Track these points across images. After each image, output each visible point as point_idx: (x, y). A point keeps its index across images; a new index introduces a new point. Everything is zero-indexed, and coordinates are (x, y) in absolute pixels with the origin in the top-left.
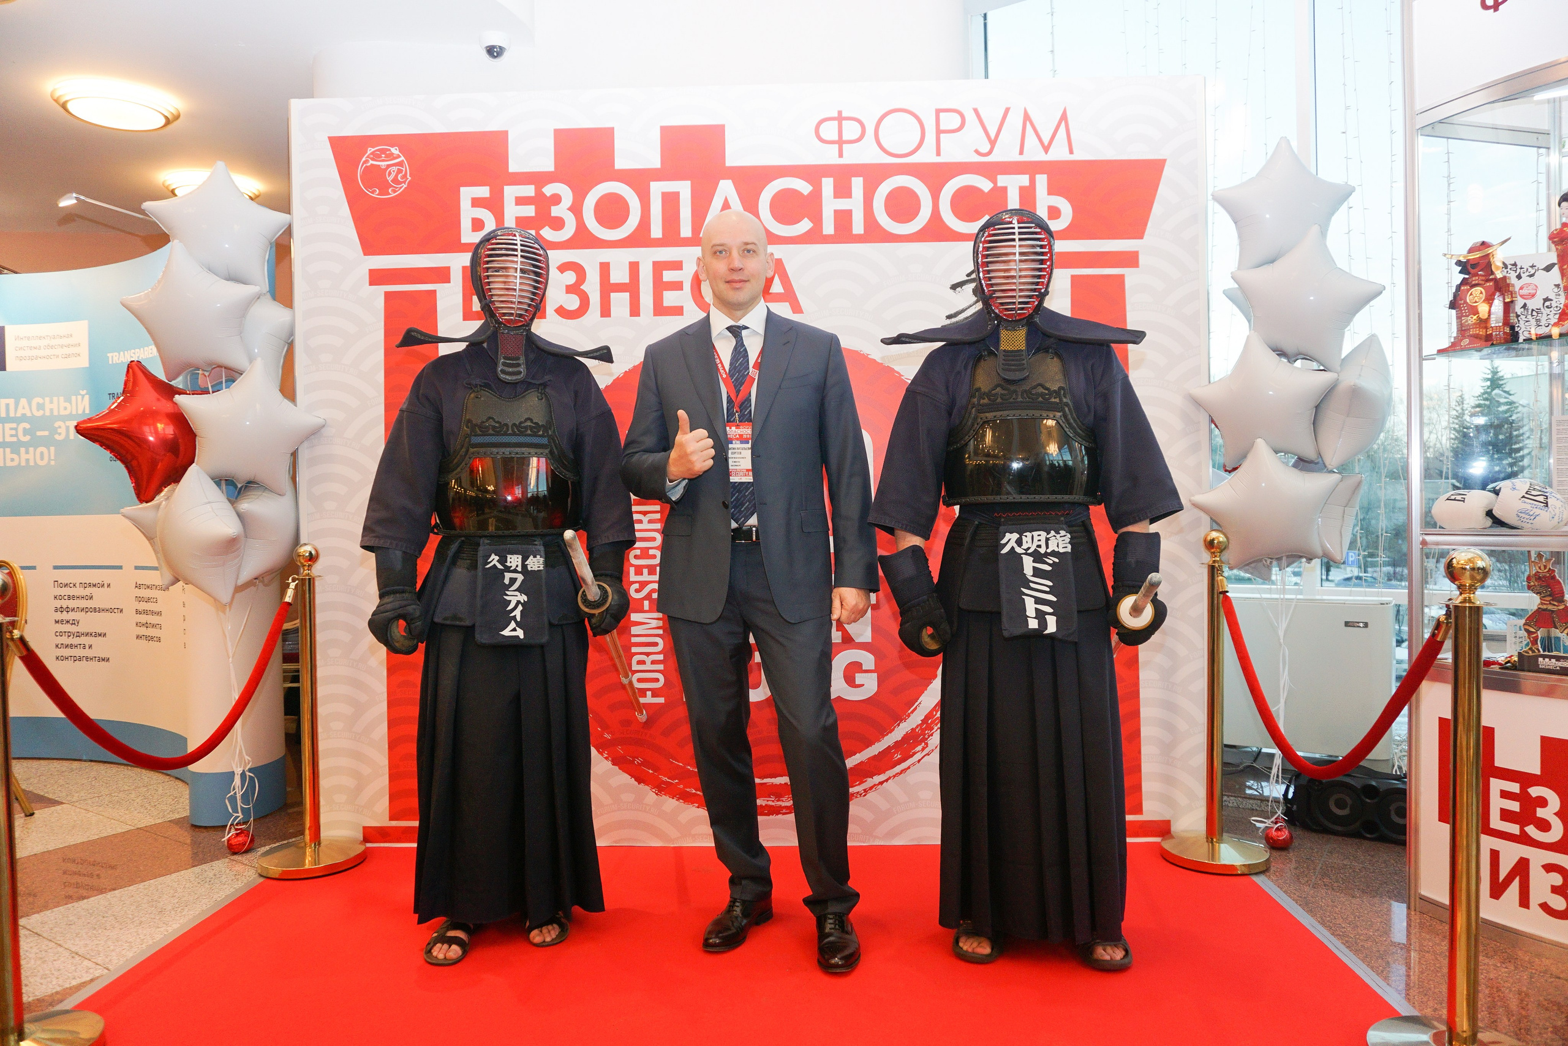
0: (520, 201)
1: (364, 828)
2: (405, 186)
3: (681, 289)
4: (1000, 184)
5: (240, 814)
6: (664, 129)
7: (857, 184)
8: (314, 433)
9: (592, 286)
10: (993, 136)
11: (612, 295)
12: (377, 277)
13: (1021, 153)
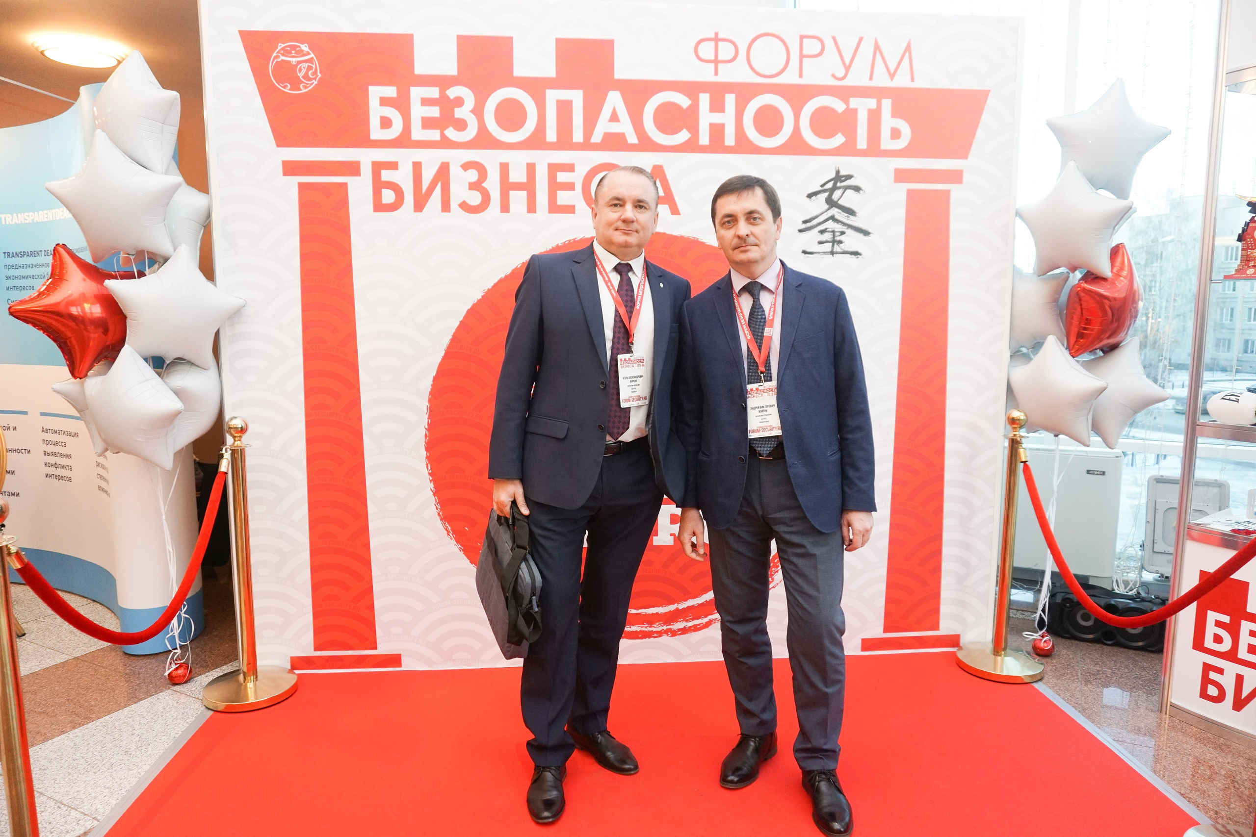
0: (426, 102)
1: (292, 658)
2: (316, 83)
3: (574, 189)
4: (852, 106)
5: (179, 651)
6: (559, 42)
7: (730, 100)
8: (236, 315)
9: (493, 184)
10: (847, 61)
11: (512, 193)
12: (291, 168)
13: (871, 78)
